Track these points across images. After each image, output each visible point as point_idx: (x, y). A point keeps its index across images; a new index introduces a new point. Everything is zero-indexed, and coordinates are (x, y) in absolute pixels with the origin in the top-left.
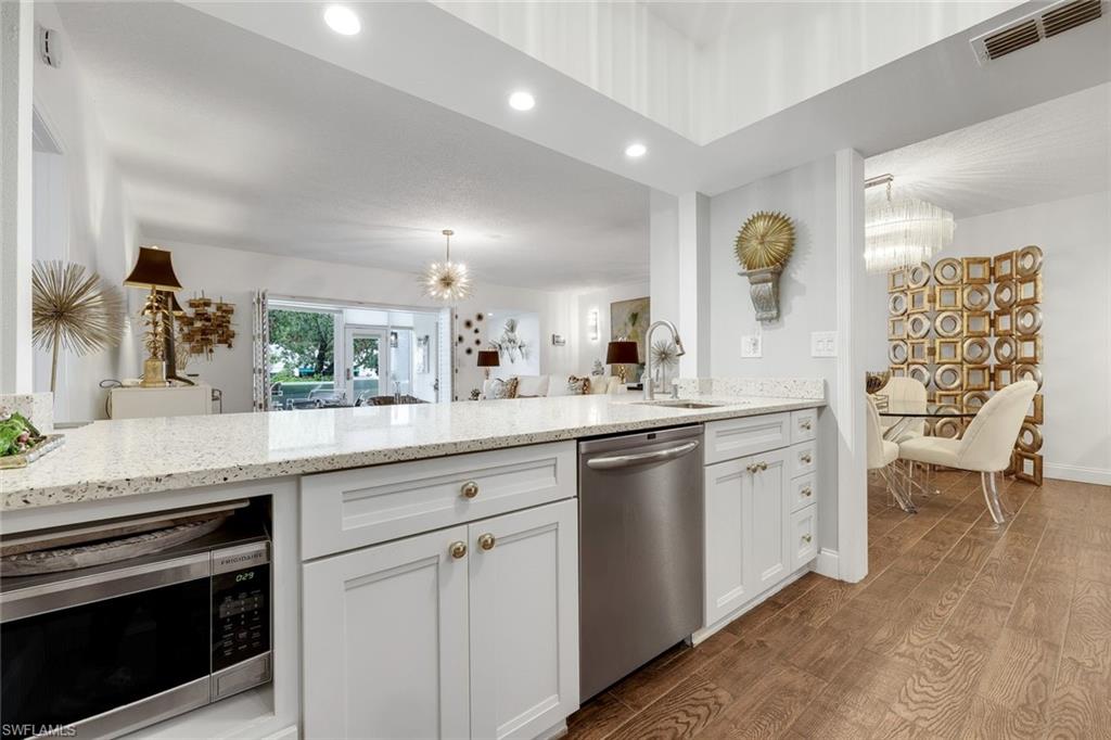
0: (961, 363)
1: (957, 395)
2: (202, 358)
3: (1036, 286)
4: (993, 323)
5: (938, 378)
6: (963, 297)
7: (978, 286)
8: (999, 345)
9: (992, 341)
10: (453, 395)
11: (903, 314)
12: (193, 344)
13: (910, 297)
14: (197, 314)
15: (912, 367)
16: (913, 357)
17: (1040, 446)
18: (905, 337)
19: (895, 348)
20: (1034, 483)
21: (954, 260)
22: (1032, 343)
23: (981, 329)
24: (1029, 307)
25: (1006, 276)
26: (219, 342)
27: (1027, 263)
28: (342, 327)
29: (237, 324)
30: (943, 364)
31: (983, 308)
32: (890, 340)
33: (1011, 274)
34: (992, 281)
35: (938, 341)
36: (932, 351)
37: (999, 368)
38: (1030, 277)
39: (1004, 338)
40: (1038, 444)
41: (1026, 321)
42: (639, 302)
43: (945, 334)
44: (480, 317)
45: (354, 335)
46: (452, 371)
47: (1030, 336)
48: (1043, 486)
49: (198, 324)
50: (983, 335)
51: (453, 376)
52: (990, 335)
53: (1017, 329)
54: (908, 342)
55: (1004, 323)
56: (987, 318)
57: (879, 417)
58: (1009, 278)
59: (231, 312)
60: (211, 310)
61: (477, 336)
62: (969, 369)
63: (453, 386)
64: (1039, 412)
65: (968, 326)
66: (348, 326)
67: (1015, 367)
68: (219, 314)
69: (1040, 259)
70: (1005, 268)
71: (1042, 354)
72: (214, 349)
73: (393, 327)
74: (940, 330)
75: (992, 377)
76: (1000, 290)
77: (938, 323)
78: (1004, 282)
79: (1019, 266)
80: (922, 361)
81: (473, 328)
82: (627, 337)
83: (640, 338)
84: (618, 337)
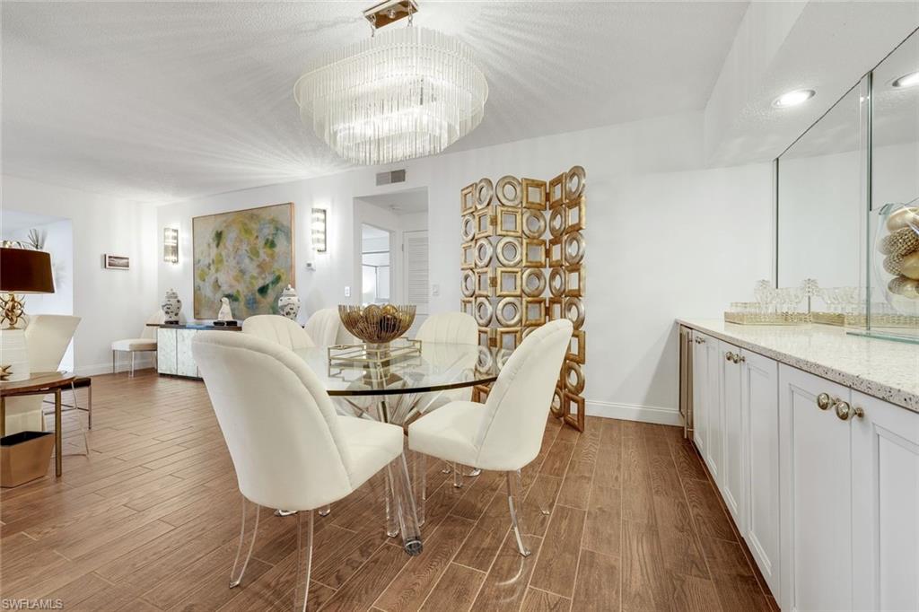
0: (521, 296)
1: (516, 332)
3: (580, 210)
4: (548, 253)
5: (499, 312)
6: (522, 222)
7: (536, 210)
8: (553, 277)
9: (547, 272)
11: (472, 240)
13: (477, 218)
15: (479, 300)
16: (480, 289)
17: (582, 389)
18: (473, 266)
19: (466, 278)
20: (579, 431)
21: (514, 178)
22: (577, 274)
23: (538, 260)
24: (575, 234)
25: (557, 201)
27: (573, 185)
30: (505, 296)
31: (540, 236)
32: (463, 269)
33: (561, 199)
34: (548, 208)
35: (499, 270)
36: (494, 282)
37: (553, 301)
38: (575, 201)
39: (557, 268)
40: (581, 386)
41: (572, 250)
42: (224, 218)
43: (505, 262)
47: (575, 267)
48: (585, 433)
50: (540, 266)
52: (545, 266)
53: (566, 259)
54: (476, 271)
55: (556, 253)
56: (543, 247)
57: (329, 398)
58: (560, 203)
62: (528, 302)
64: (582, 350)
65: (527, 254)
67: (565, 300)
69: (583, 181)
70: (557, 194)
71: (584, 286)
74: (501, 258)
75: (548, 312)
76: (553, 217)
77: (499, 250)
78: (557, 208)
79: (567, 189)
80: (485, 293)
82: (211, 262)
83: (225, 263)
84: (201, 262)
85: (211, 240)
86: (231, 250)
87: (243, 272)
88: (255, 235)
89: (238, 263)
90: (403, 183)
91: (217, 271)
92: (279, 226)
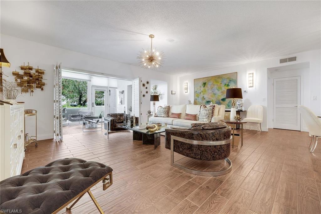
2: (28, 94)
10: (140, 113)
12: (23, 88)
14: (25, 73)
26: (37, 87)
28: (90, 87)
29: (46, 79)
44: (148, 83)
45: (95, 90)
46: (140, 103)
49: (26, 78)
51: (140, 105)
59: (43, 73)
60: (33, 72)
61: (147, 90)
63: (140, 109)
66: (93, 86)
68: (37, 74)
72: (33, 90)
73: (110, 87)
81: (145, 87)
82: (201, 92)
83: (207, 92)
84: (197, 92)
85: (201, 85)
86: (210, 88)
87: (215, 94)
88: (220, 83)
89: (212, 91)
90: (295, 61)
91: (204, 94)
92: (231, 80)
